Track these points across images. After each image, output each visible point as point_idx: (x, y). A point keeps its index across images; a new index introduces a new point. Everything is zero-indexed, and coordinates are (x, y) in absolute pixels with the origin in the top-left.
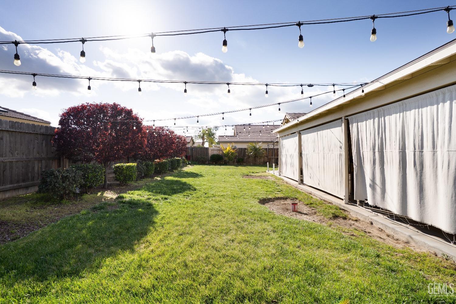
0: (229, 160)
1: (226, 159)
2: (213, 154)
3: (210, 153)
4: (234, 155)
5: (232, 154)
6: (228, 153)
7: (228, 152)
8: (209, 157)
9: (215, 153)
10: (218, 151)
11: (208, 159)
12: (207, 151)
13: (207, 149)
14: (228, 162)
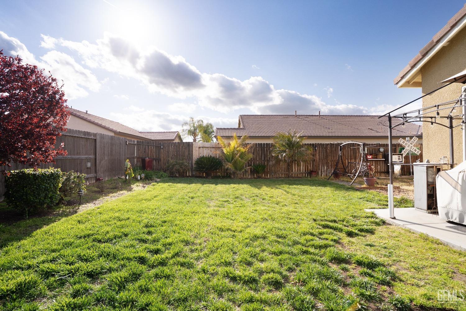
0: (236, 168)
1: (229, 166)
2: (201, 155)
3: (196, 154)
4: (246, 158)
5: (242, 155)
6: (233, 154)
7: (234, 151)
8: (194, 162)
9: (206, 153)
10: (213, 150)
11: (192, 166)
12: (189, 151)
13: (189, 145)
14: (234, 173)
